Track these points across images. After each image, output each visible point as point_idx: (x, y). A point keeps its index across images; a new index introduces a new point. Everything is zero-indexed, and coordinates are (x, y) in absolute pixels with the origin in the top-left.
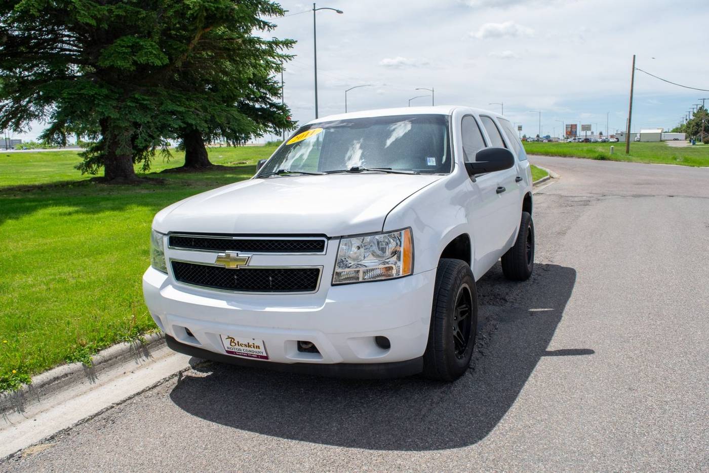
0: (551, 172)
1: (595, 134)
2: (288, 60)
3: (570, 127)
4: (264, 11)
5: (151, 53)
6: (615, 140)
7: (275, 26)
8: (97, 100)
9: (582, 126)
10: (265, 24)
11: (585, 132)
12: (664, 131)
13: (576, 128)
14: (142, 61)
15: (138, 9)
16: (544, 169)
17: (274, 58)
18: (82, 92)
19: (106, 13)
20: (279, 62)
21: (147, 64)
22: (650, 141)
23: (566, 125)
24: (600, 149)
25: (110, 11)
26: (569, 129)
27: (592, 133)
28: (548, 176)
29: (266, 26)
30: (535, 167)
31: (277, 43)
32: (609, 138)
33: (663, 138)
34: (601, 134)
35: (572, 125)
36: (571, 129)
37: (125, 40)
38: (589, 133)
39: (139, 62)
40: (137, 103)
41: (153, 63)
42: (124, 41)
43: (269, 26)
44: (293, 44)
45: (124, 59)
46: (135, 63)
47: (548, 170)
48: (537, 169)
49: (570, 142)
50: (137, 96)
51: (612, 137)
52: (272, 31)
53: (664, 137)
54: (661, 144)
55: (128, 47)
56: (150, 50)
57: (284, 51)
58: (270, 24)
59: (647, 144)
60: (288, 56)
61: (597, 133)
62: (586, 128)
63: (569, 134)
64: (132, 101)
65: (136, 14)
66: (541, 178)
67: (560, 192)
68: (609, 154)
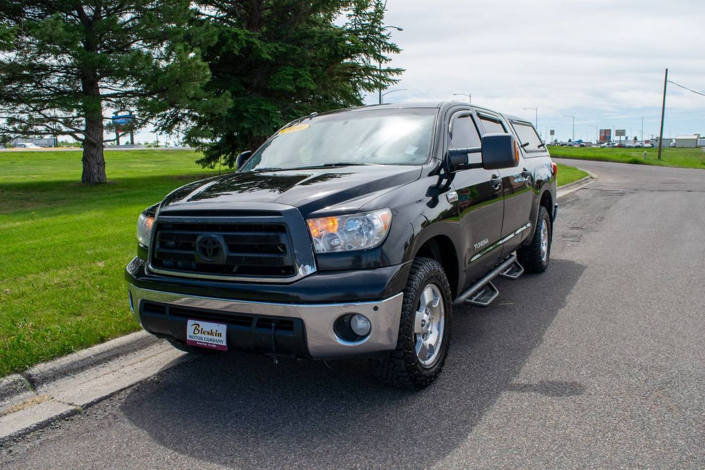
0: (592, 173)
1: (629, 139)
2: (394, 83)
3: (604, 131)
4: (384, 48)
5: (308, 80)
6: (649, 145)
7: (390, 60)
8: (271, 114)
9: (616, 131)
10: (383, 58)
11: (619, 137)
12: (701, 136)
13: (610, 133)
14: (302, 86)
15: (295, 47)
16: (584, 170)
17: (384, 81)
18: (262, 107)
19: (274, 50)
20: (387, 84)
21: (305, 88)
22: (685, 147)
23: (600, 130)
24: (635, 155)
25: (276, 48)
26: (603, 134)
27: (627, 138)
28: (589, 177)
29: (384, 60)
30: (577, 169)
31: (389, 70)
32: (644, 143)
33: (699, 144)
34: (635, 139)
35: (606, 130)
36: (605, 135)
37: (287, 69)
38: (623, 138)
39: (300, 86)
40: (294, 115)
41: (309, 87)
42: (287, 71)
43: (386, 60)
44: (402, 72)
45: (290, 84)
46: (297, 87)
47: (588, 172)
48: (579, 171)
49: (604, 147)
50: (295, 111)
51: (647, 142)
52: (388, 63)
53: (700, 142)
54: (696, 150)
55: (291, 75)
56: (307, 78)
57: (395, 77)
58: (387, 58)
59: (683, 149)
60: (394, 81)
61: (631, 138)
62: (620, 133)
63: (602, 138)
64: (292, 115)
65: (293, 50)
66: (583, 178)
67: (600, 188)
68: (642, 159)
